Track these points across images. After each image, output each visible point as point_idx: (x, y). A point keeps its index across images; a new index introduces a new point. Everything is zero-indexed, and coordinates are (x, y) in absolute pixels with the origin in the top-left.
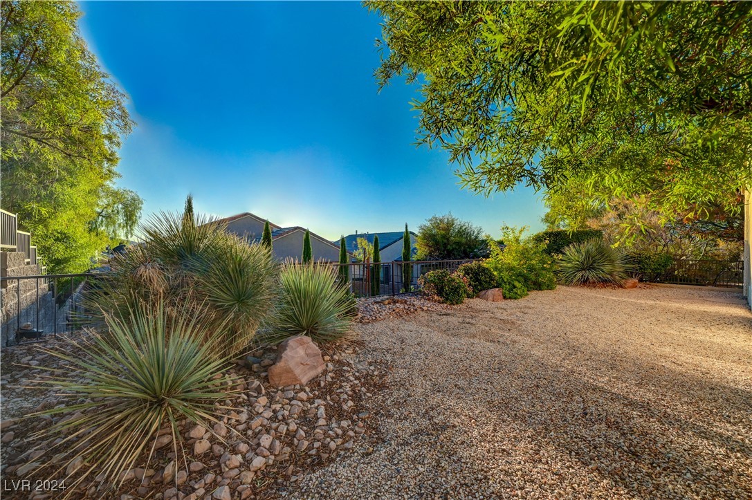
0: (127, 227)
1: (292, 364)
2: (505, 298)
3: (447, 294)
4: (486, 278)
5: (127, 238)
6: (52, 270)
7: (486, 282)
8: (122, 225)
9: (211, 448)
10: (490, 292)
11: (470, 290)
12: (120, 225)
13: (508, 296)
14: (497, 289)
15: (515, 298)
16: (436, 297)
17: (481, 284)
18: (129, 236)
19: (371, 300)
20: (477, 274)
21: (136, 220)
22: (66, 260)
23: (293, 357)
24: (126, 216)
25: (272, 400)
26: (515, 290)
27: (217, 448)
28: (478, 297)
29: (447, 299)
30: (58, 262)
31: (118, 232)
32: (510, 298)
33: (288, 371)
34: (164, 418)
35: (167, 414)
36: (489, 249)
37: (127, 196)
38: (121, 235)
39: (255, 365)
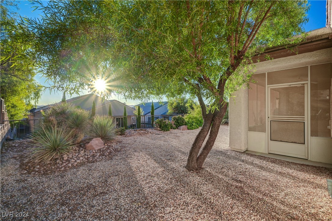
0: (35, 99)
1: (93, 144)
2: (188, 129)
3: (163, 128)
4: (181, 121)
5: (36, 104)
6: (10, 119)
7: (181, 123)
8: (33, 98)
9: (68, 159)
10: (182, 127)
11: (174, 126)
12: (32, 98)
13: (189, 129)
14: (185, 126)
15: (192, 129)
16: (158, 128)
17: (179, 124)
18: (37, 103)
19: (133, 130)
20: (178, 120)
21: (40, 96)
22: (15, 115)
23: (93, 143)
24: (35, 94)
25: (85, 152)
26: (192, 126)
27: (69, 159)
28: (177, 129)
29: (163, 129)
30: (12, 116)
31: (31, 101)
32: (190, 129)
33: (91, 146)
34: (56, 153)
35: (57, 152)
36: (187, 110)
37: (35, 85)
38: (33, 102)
39: (82, 145)
